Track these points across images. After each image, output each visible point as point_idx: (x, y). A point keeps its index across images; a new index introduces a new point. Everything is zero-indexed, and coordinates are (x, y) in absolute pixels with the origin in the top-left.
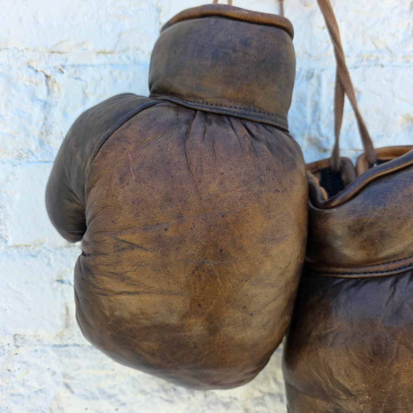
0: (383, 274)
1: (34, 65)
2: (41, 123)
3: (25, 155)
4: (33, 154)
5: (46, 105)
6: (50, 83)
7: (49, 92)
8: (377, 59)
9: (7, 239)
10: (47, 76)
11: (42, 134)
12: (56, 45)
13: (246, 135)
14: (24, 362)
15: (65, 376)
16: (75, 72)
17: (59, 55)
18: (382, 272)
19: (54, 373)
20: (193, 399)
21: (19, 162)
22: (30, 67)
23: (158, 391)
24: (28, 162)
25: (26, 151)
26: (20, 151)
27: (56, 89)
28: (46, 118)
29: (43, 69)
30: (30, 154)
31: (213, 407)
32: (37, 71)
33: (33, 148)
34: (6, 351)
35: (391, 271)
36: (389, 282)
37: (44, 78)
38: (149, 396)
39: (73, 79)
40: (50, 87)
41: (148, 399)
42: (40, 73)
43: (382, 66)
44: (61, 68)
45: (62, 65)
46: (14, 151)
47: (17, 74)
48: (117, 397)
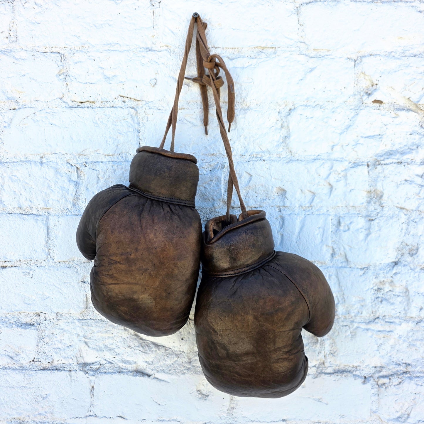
0: (232, 275)
1: (70, 162)
2: (74, 194)
3: (64, 211)
4: (69, 211)
5: (77, 184)
6: (79, 171)
7: (78, 177)
8: (262, 156)
9: (54, 258)
10: (77, 168)
11: (74, 199)
12: (83, 151)
13: (169, 212)
14: (62, 329)
15: (85, 337)
16: (93, 165)
17: (84, 156)
18: (232, 274)
19: (79, 335)
20: (158, 351)
21: (61, 215)
22: (68, 163)
23: (138, 346)
24: (66, 215)
25: (65, 209)
26: (62, 209)
27: (82, 175)
28: (76, 191)
29: (75, 164)
30: (68, 210)
31: (170, 356)
32: (72, 165)
33: (69, 207)
34: (52, 322)
35: (236, 274)
36: (234, 279)
37: (76, 169)
38: (133, 349)
39: (92, 170)
40: (79, 174)
41: (132, 351)
42: (74, 166)
43: (264, 161)
44: (85, 163)
45: (85, 162)
46: (59, 209)
47: (61, 167)
48: (115, 350)
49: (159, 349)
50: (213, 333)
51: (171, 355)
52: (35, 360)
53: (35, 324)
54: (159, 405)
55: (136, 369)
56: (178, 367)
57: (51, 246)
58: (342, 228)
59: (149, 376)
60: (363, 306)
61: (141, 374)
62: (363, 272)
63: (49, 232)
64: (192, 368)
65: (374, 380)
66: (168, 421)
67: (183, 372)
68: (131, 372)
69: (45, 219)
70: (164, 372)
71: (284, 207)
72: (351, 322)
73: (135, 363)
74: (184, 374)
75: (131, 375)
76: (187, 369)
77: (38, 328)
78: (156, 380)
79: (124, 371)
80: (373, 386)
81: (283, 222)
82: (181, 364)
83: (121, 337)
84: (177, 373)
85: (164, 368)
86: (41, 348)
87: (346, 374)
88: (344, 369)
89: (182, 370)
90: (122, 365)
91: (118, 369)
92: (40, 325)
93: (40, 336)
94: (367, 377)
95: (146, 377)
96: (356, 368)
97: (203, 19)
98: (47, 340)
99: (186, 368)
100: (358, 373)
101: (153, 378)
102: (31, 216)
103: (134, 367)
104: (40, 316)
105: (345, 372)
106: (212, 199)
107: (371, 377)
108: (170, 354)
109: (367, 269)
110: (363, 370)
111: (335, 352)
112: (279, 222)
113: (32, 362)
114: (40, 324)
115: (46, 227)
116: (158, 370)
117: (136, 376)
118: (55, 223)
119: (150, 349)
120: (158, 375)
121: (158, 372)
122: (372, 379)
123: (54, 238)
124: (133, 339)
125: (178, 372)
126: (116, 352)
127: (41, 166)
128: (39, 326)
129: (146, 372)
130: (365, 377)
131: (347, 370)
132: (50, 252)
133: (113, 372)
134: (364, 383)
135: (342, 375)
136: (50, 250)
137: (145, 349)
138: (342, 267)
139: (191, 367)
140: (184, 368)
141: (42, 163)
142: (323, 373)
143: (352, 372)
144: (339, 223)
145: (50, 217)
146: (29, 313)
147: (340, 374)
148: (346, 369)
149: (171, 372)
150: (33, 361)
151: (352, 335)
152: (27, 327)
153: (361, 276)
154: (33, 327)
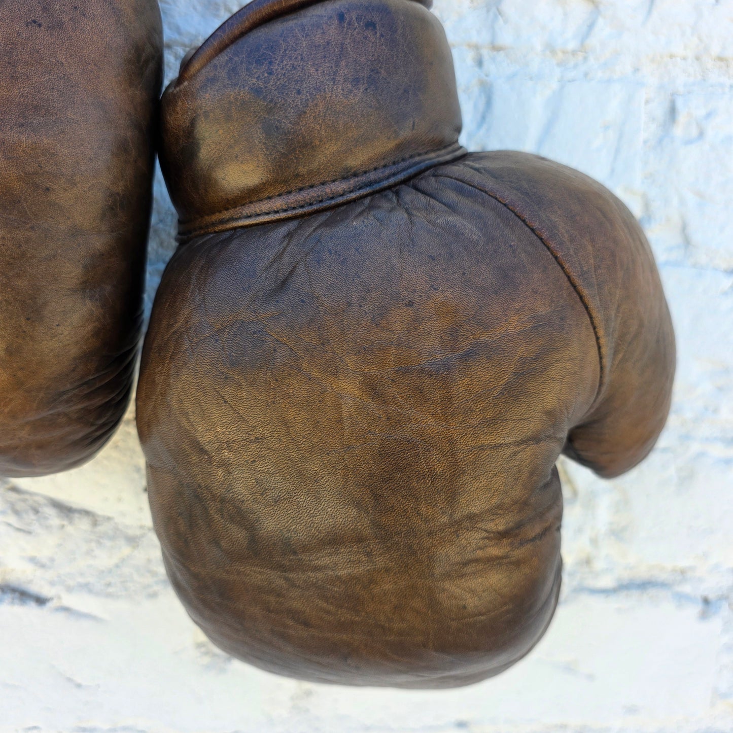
0: (277, 216)
18: (276, 212)
23: (3, 513)
35: (294, 208)
36: (284, 230)
49: (71, 521)
50: (195, 458)
51: (112, 538)
54: (78, 686)
55: (3, 580)
56: (135, 575)
58: (678, 131)
59: (41, 601)
61: (17, 595)
67: (151, 591)
70: (90, 591)
74: (155, 594)
78: (66, 613)
80: (727, 624)
81: (489, 103)
82: (143, 566)
84: (132, 594)
85: (89, 579)
87: (652, 591)
88: (647, 577)
89: (148, 586)
94: (711, 598)
95: (33, 604)
96: (683, 574)
100: (687, 589)
101: (56, 609)
105: (648, 587)
107: (722, 598)
108: (108, 536)
110: (701, 580)
111: (624, 529)
112: (476, 105)
116: (71, 583)
119: (41, 521)
120: (69, 600)
121: (69, 589)
122: (724, 603)
125: (135, 592)
129: (34, 589)
130: (706, 600)
131: (654, 579)
134: (704, 616)
135: (642, 594)
137: (27, 521)
142: (584, 589)
143: (670, 587)
144: (672, 112)
147: (634, 592)
148: (653, 576)
149: (111, 590)
151: (681, 478)
153: (724, 294)
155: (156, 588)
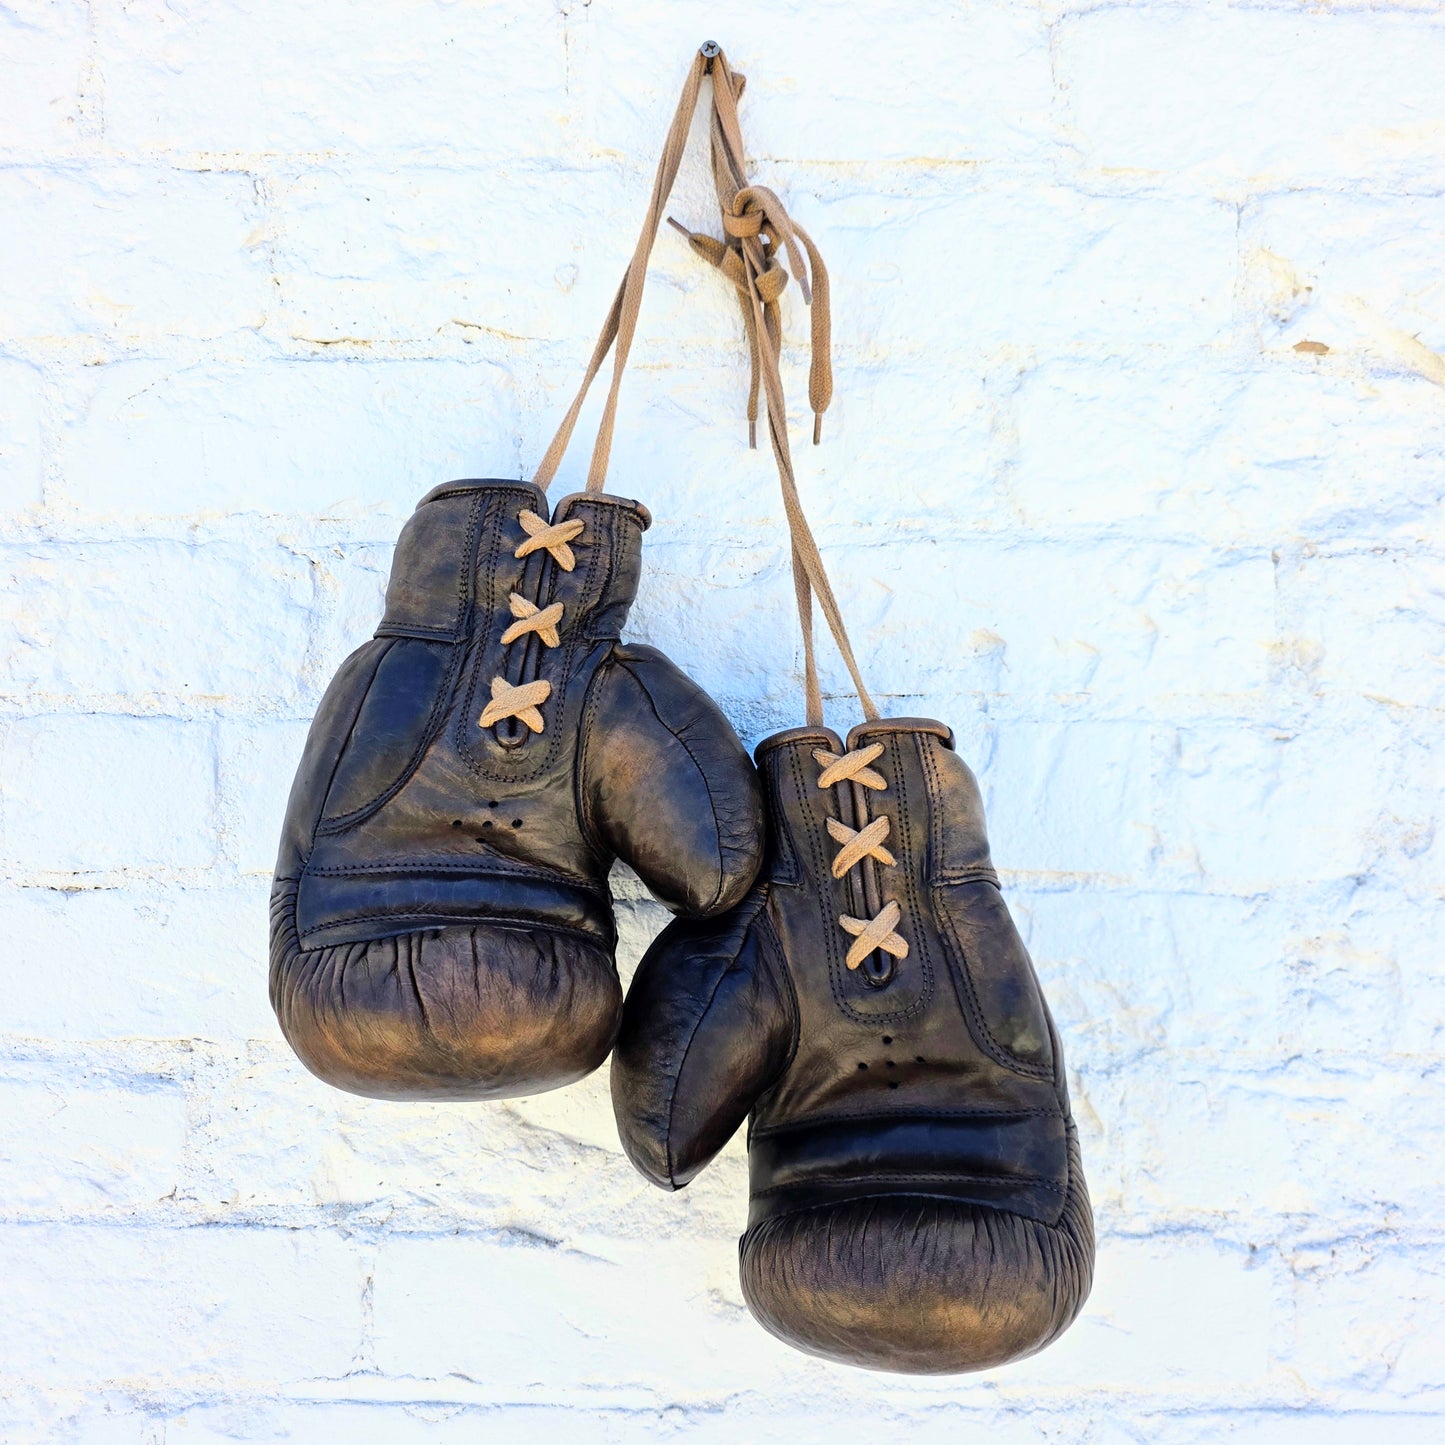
1: (287, 542)
2: (303, 649)
3: (271, 707)
4: (287, 706)
5: (311, 616)
6: (318, 575)
7: (316, 592)
8: (927, 527)
9: (236, 861)
10: (313, 563)
11: (303, 668)
12: (330, 508)
14: (266, 1093)
15: (341, 1118)
16: (366, 555)
17: (334, 523)
19: (321, 1113)
20: (582, 1165)
21: (260, 720)
22: (281, 545)
23: (517, 1149)
24: (278, 720)
25: (274, 700)
26: (262, 698)
27: (329, 586)
28: (311, 641)
29: (305, 551)
30: (282, 705)
31: (622, 1181)
32: (294, 553)
33: (288, 694)
34: (231, 1071)
37: (308, 566)
38: (499, 1158)
39: (361, 570)
40: (319, 583)
41: (498, 1163)
42: (300, 556)
43: (934, 541)
44: (338, 548)
45: (340, 544)
46: (252, 699)
47: (259, 560)
48: (439, 1160)
49: (584, 1157)
51: (624, 1176)
52: (178, 1195)
53: (177, 1078)
54: (587, 1336)
55: (511, 1221)
56: (648, 1216)
57: (227, 820)
58: (1185, 764)
59: (551, 1243)
60: (1249, 1018)
61: (526, 1236)
62: (1252, 908)
63: (220, 776)
64: (691, 1218)
65: (1282, 1255)
66: (615, 1387)
67: (663, 1232)
68: (496, 1230)
69: (207, 732)
70: (602, 1232)
71: (998, 695)
72: (1210, 1071)
73: (506, 1202)
74: (667, 1236)
75: (492, 1241)
76: (678, 1223)
77: (186, 1090)
78: (577, 1256)
79: (471, 1227)
80: (1277, 1276)
81: (995, 746)
82: (655, 1206)
83: (462, 1118)
84: (645, 1235)
85: (601, 1220)
86: (197, 1156)
87: (1191, 1237)
88: (1184, 1221)
89: (661, 1227)
90: (463, 1209)
91: (452, 1222)
92: (192, 1079)
93: (193, 1118)
94: (1258, 1246)
95: (544, 1246)
96: (1225, 1218)
97: (733, 64)
98: (215, 1128)
99: (673, 1219)
100: (1229, 1234)
101: (567, 1252)
102: (163, 721)
103: (503, 1216)
104: (191, 1050)
105: (1187, 1232)
106: (761, 668)
107: (1271, 1245)
108: (620, 1174)
109: (1267, 900)
110: (1245, 1225)
111: (1157, 1168)
112: (982, 746)
113: (168, 1200)
114: (195, 1077)
115: (211, 761)
116: (583, 1224)
117: (512, 1243)
118: (240, 748)
119: (554, 1158)
120: (579, 1242)
121: (582, 1230)
122: (1274, 1252)
123: (238, 794)
124: (499, 1126)
125: (647, 1233)
126: (444, 1169)
127: (192, 555)
128: (189, 1082)
129: (543, 1230)
130: (1253, 1248)
131: (1193, 1225)
132: (224, 841)
133: (434, 1233)
134: (1250, 1265)
135: (1181, 1240)
136: (224, 836)
137: (540, 1158)
138: (1183, 892)
139: (688, 1214)
140: (668, 1220)
141: (193, 547)
142: (1117, 1234)
143: (1211, 1232)
144: (1178, 748)
145: (224, 725)
146: (155, 1043)
147: (1171, 1238)
148: (1192, 1220)
149: (623, 1231)
150: (171, 1197)
151: (1213, 1113)
152: (151, 1087)
153: (1245, 921)
154: (168, 1088)
155: (668, 1229)
